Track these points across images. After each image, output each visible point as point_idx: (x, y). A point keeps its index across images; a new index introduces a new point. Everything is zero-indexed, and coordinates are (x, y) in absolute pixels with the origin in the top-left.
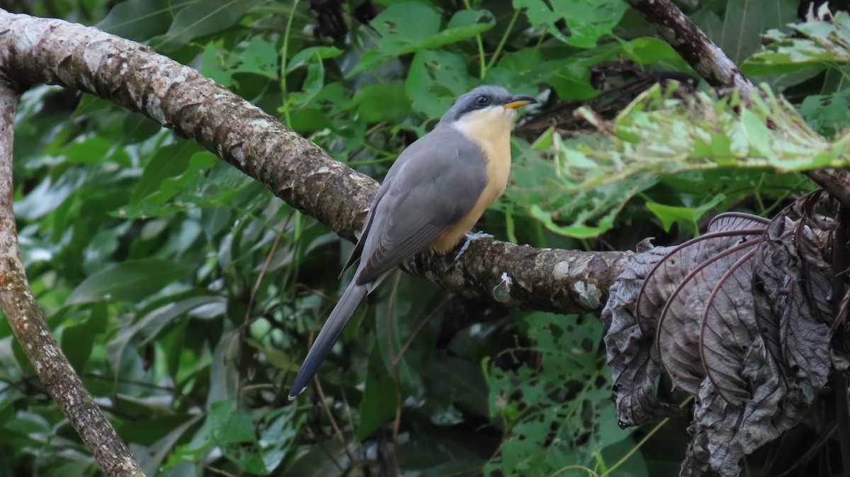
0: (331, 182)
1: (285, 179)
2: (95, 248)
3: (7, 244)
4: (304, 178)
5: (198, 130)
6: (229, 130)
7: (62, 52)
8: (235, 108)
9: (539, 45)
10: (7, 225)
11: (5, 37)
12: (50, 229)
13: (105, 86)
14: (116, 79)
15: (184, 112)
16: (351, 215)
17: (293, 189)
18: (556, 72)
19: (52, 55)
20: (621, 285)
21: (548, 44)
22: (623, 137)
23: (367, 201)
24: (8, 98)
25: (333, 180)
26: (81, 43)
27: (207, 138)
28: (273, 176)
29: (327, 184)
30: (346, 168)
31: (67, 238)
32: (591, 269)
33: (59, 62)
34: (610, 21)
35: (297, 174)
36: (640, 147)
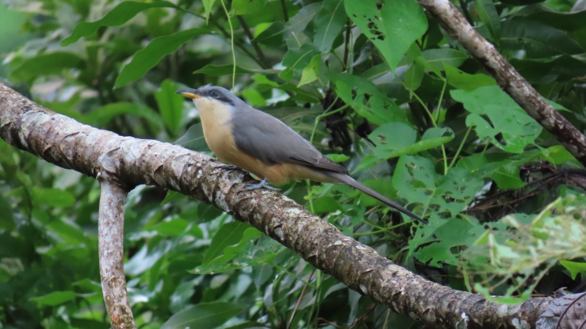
0: (344, 251)
1: (312, 250)
2: (179, 294)
3: (120, 296)
4: (324, 248)
5: (251, 216)
6: (273, 216)
7: (157, 163)
8: (277, 200)
9: (484, 151)
10: (120, 283)
11: (117, 153)
12: (147, 282)
13: (187, 186)
14: (194, 181)
15: (241, 203)
16: (357, 274)
17: (317, 256)
18: (496, 170)
19: (150, 165)
20: (544, 321)
21: (490, 151)
22: (537, 235)
23: (368, 264)
24: (120, 195)
25: (345, 249)
26: (170, 157)
27: (257, 222)
28: (303, 247)
29: (341, 252)
30: (353, 241)
31: (159, 288)
32: (523, 310)
33: (155, 170)
34: (533, 135)
35: (320, 245)
36: (549, 242)
